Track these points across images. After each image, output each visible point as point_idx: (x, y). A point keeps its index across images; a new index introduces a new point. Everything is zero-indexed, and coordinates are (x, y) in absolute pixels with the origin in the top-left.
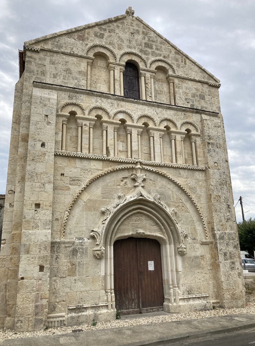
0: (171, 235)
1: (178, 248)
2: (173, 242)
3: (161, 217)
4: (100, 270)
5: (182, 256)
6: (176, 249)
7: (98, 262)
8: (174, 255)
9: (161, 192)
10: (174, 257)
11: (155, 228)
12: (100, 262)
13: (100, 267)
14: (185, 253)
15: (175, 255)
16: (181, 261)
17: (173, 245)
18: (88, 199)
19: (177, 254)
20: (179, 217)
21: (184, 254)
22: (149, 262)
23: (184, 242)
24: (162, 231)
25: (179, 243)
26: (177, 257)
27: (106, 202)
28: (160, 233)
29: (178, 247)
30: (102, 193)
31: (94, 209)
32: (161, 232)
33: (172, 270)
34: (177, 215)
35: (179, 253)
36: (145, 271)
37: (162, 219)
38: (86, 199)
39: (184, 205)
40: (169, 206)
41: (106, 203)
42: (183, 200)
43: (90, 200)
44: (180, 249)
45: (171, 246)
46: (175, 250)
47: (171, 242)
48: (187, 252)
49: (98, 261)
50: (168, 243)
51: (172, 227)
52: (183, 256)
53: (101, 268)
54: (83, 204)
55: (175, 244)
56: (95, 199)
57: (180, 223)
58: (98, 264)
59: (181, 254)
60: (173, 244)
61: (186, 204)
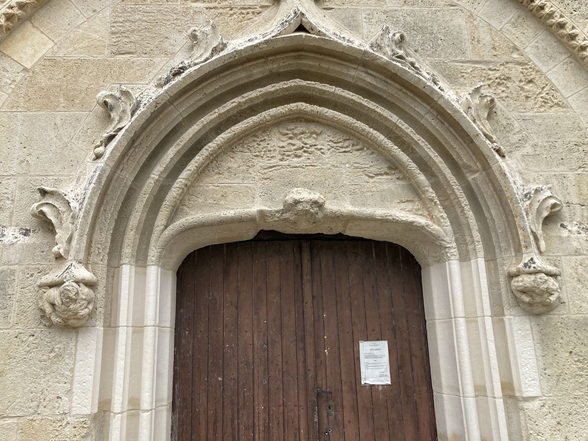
0: (470, 214)
1: (511, 276)
2: (480, 247)
3: (410, 130)
4: (68, 386)
5: (538, 315)
6: (502, 280)
7: (60, 342)
8: (488, 312)
9: (408, 19)
10: (488, 321)
11: (386, 187)
12: (72, 344)
13: (72, 370)
14: (552, 298)
15: (498, 313)
16: (529, 342)
17: (481, 262)
18: (44, 59)
19: (506, 307)
20: (507, 128)
21: (549, 308)
22: (365, 347)
23: (543, 244)
24: (421, 199)
25: (518, 251)
26: (506, 319)
27: (130, 67)
28: (410, 206)
29: (513, 269)
30: (113, 33)
31: (71, 100)
32: (417, 205)
33: (481, 391)
34: (500, 117)
35: (517, 302)
36: (345, 388)
37: (417, 137)
38: (33, 56)
39: (533, 75)
40: (453, 79)
41: (131, 71)
42: (529, 51)
43: (50, 62)
44: (526, 281)
45: (470, 266)
46: (493, 284)
47: (470, 247)
48: (564, 297)
49: (63, 338)
50: (454, 251)
51: (476, 176)
52: (544, 318)
53: (77, 374)
54: (18, 79)
55: (491, 259)
56: (77, 56)
57: (518, 154)
58: (59, 356)
59: (530, 304)
60: (481, 254)
61: (544, 70)
